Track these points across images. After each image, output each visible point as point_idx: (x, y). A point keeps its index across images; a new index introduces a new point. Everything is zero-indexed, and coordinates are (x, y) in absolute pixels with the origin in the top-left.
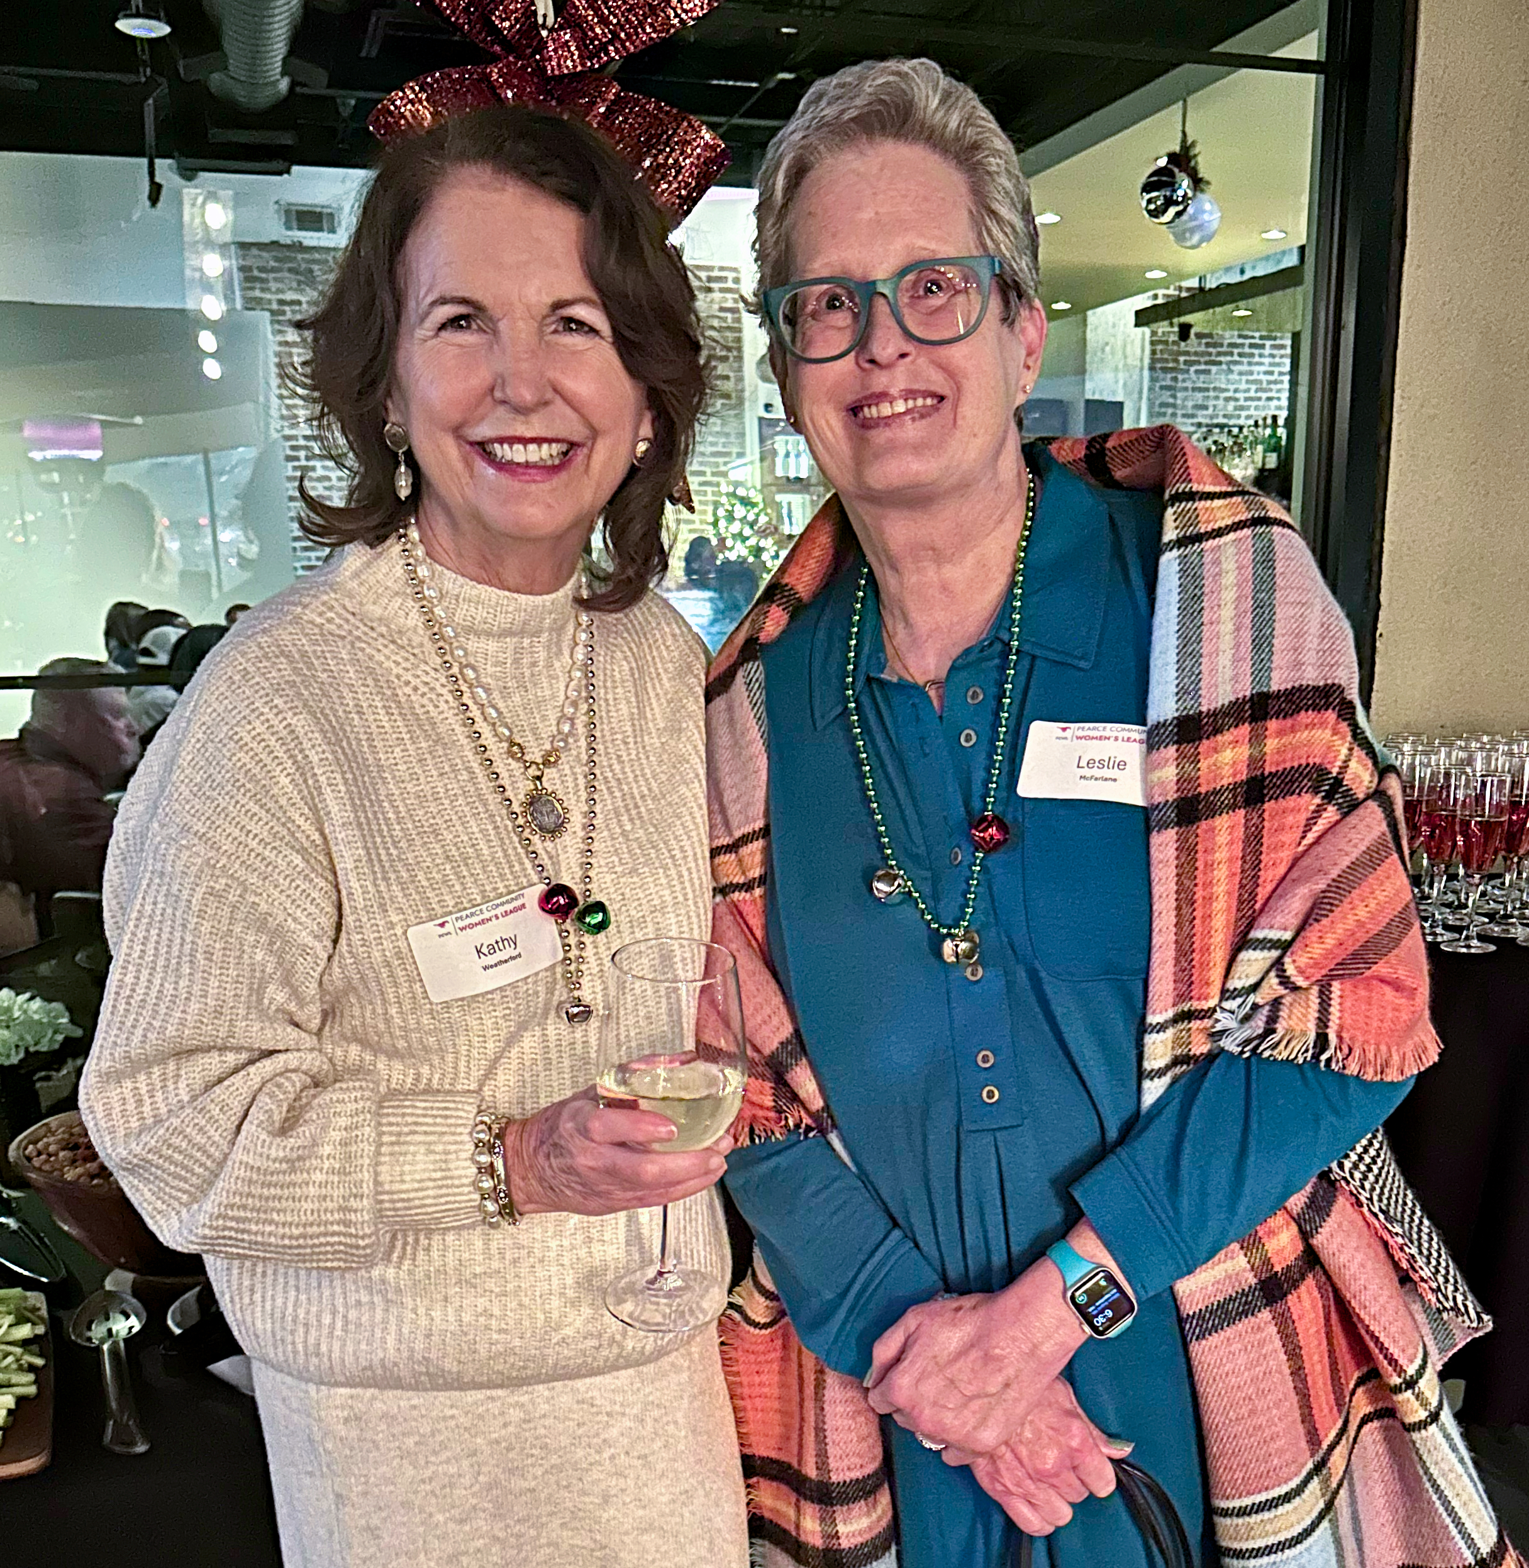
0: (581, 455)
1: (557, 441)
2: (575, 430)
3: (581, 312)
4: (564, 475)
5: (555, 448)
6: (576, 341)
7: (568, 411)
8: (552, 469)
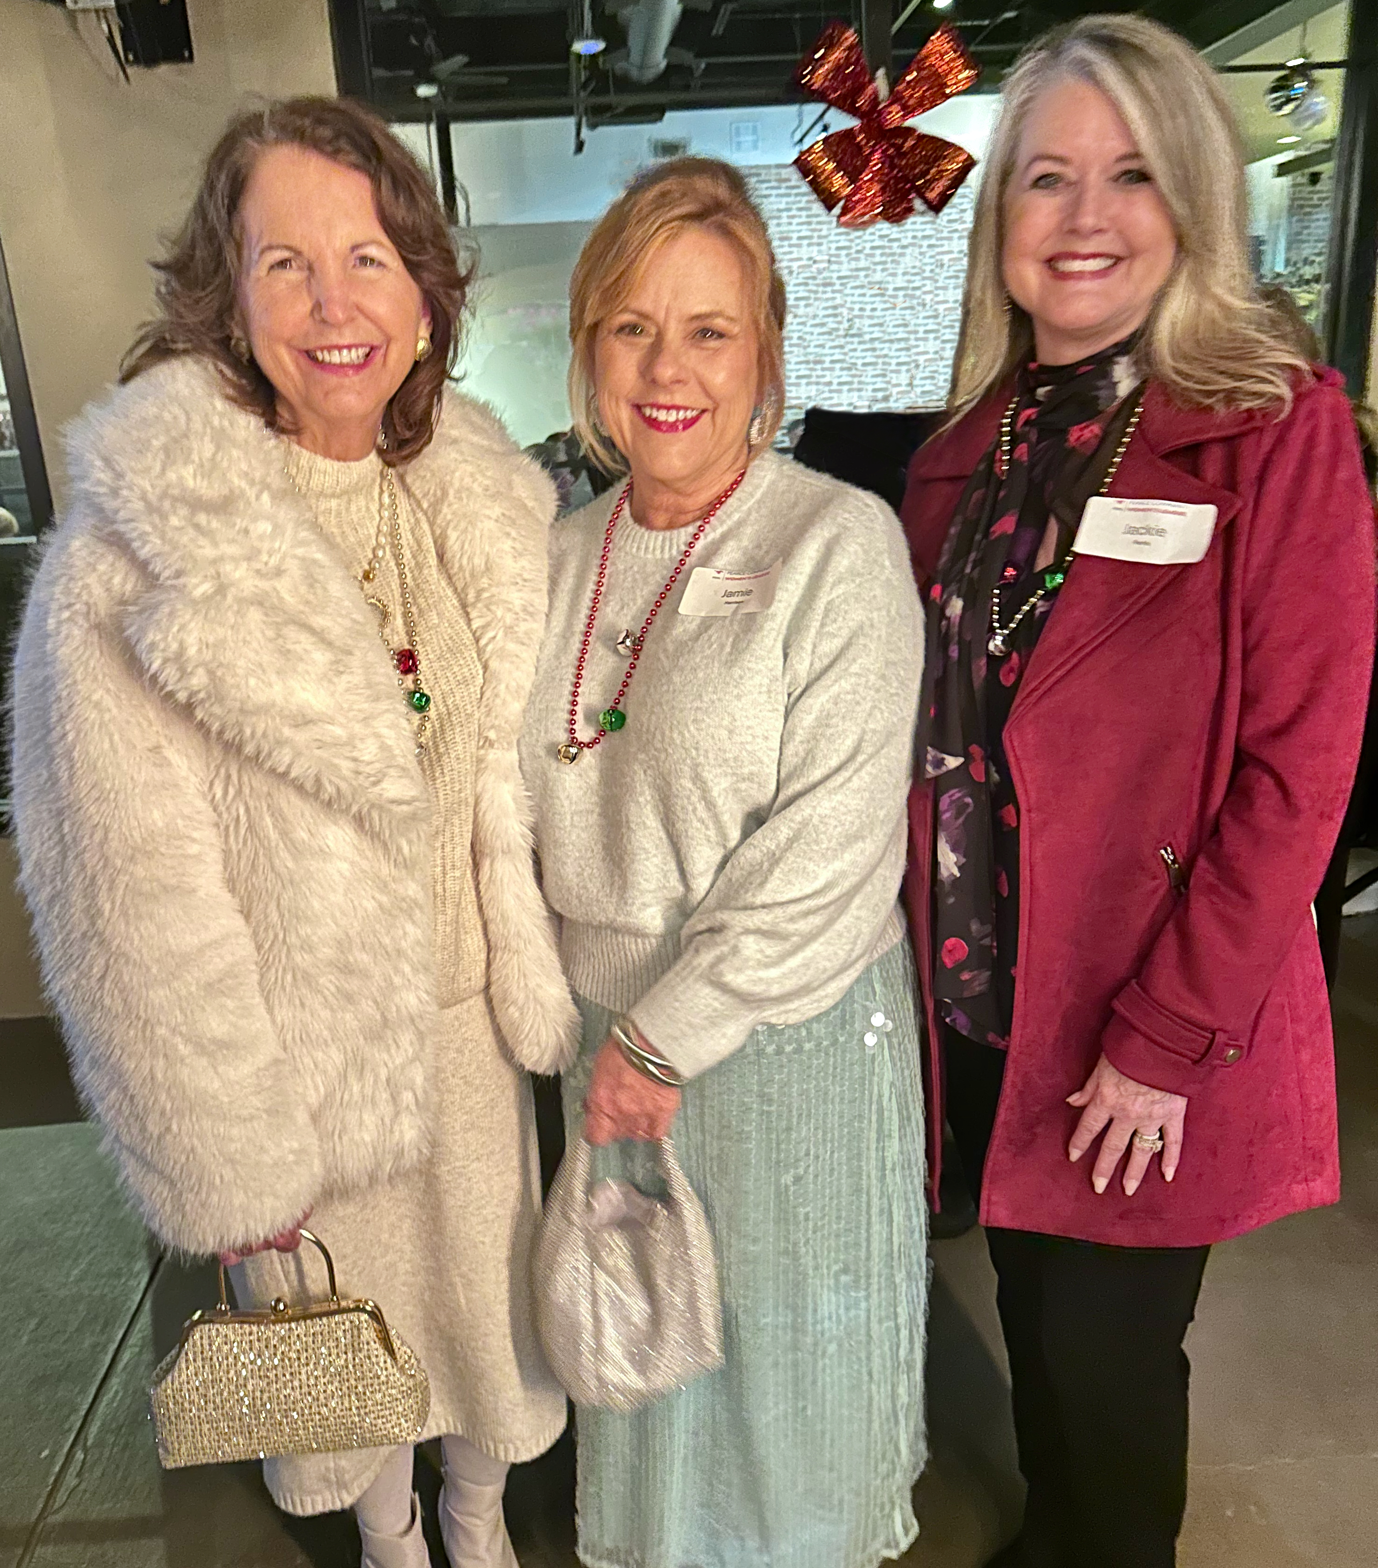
0: (378, 356)
1: (362, 345)
2: (376, 338)
3: (372, 251)
4: (367, 371)
5: (362, 352)
6: (370, 272)
7: (369, 325)
8: (358, 368)
